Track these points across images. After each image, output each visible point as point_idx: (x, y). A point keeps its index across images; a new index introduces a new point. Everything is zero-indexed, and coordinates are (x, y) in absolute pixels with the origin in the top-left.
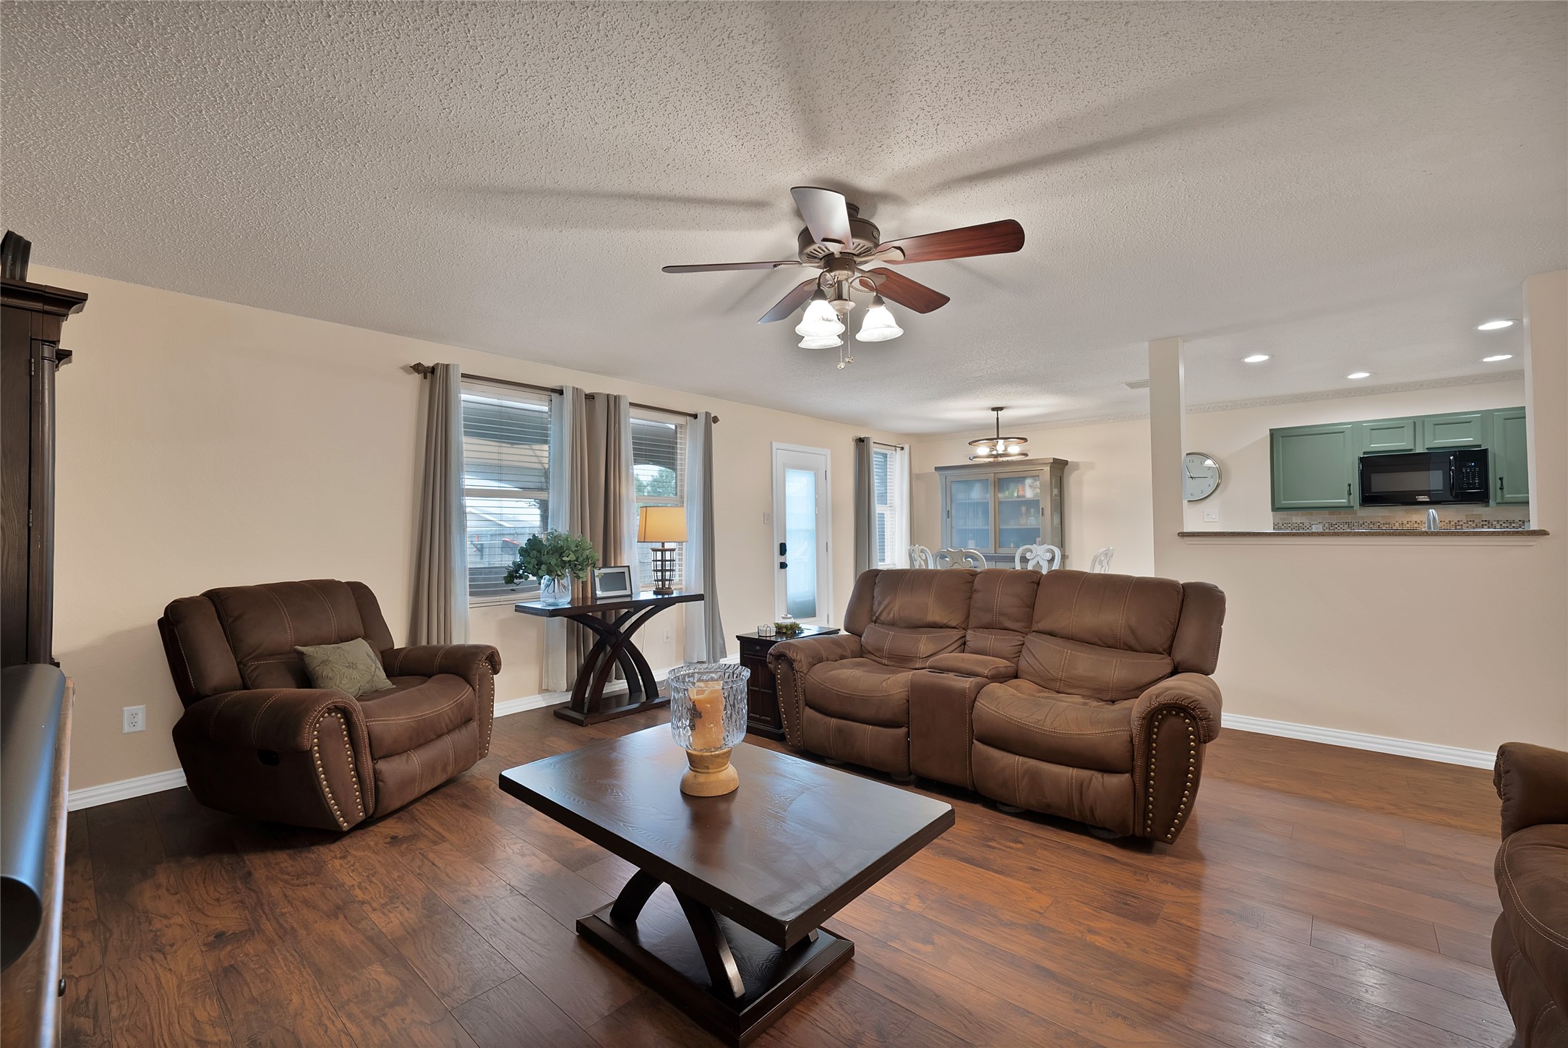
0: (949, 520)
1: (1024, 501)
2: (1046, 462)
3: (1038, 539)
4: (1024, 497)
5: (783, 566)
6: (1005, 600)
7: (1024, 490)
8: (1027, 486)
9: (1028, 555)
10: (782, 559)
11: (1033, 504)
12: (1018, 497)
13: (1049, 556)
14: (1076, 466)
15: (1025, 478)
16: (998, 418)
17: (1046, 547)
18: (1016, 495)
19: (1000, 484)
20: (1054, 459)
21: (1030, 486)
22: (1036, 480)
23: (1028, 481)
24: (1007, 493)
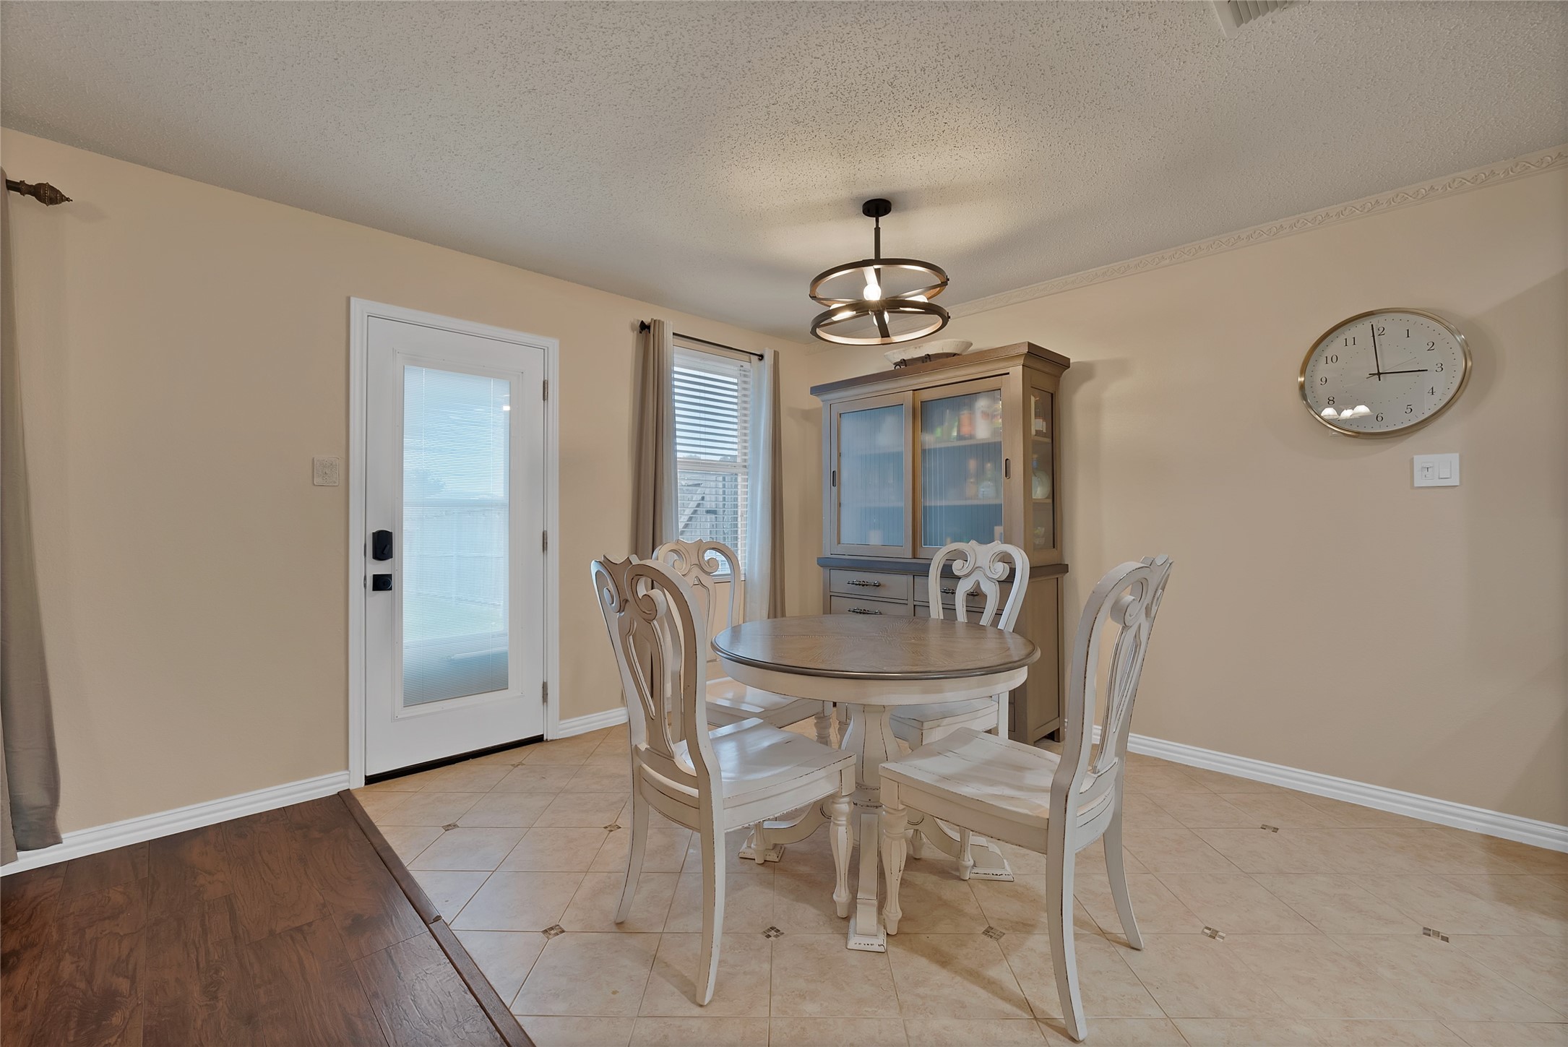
0: (835, 489)
1: (977, 445)
2: (1014, 353)
3: (998, 530)
4: (971, 437)
5: (382, 583)
7: (972, 422)
8: (978, 415)
9: (957, 567)
10: (381, 568)
11: (989, 451)
12: (960, 437)
13: (1001, 570)
14: (1088, 371)
15: (974, 396)
17: (998, 546)
18: (955, 434)
19: (923, 414)
20: (1030, 345)
21: (982, 412)
22: (995, 400)
23: (982, 404)
24: (938, 431)
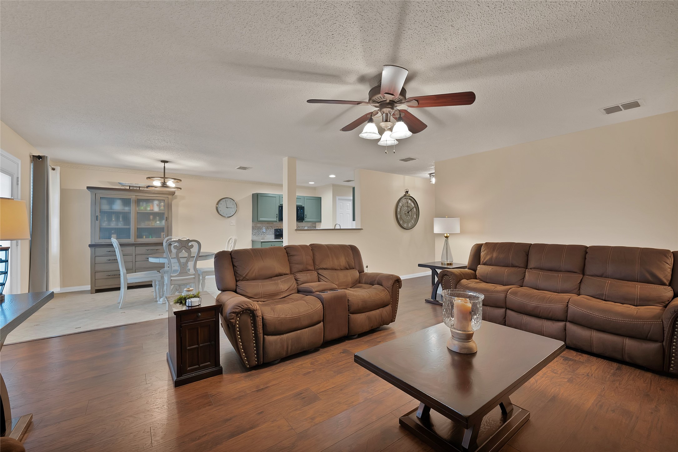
0: (98, 222)
3: (163, 233)
4: (153, 210)
6: (306, 258)
7: (153, 207)
12: (150, 210)
16: (164, 167)
19: (137, 202)
21: (157, 204)
24: (142, 208)
